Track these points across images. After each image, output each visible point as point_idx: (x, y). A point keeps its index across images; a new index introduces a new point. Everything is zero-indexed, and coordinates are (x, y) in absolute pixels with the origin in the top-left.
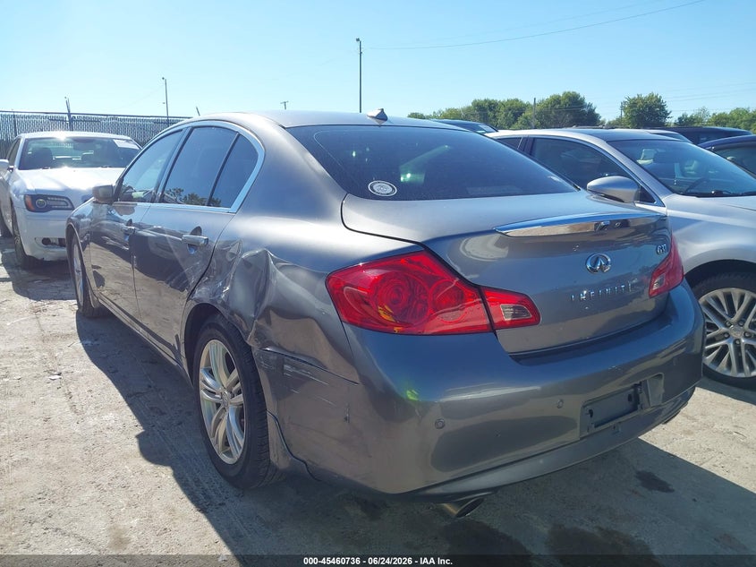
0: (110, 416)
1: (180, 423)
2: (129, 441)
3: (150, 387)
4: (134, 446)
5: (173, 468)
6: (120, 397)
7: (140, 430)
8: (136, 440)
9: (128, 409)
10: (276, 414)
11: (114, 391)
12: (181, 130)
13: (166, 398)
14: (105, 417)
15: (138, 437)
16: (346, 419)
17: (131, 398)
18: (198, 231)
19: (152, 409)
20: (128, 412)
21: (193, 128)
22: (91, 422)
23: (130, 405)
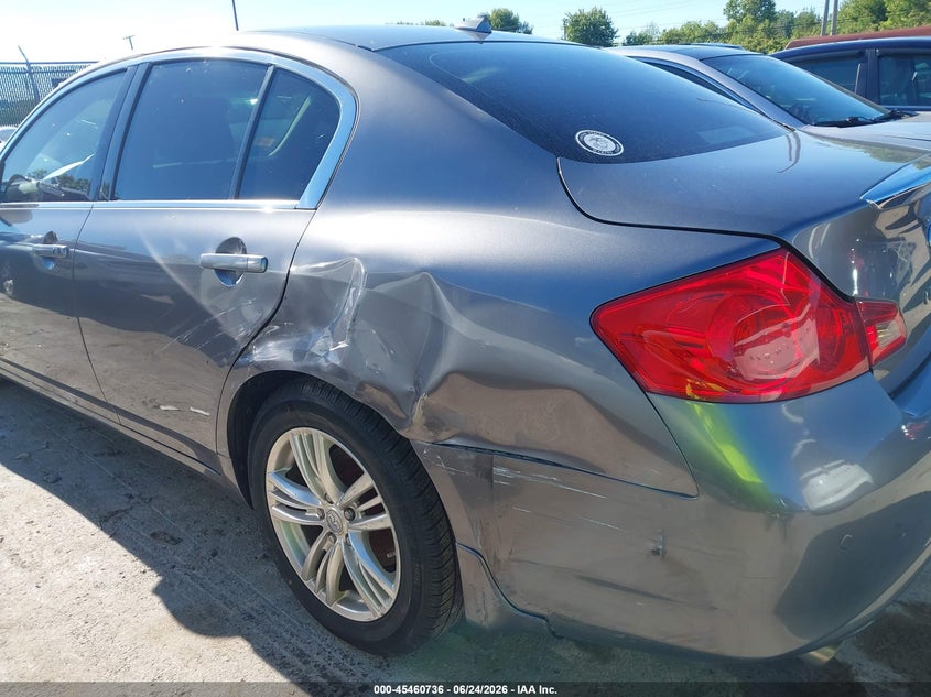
0: (87, 563)
1: (214, 554)
2: (145, 604)
3: (131, 497)
4: (158, 612)
5: (248, 638)
6: (90, 527)
7: (153, 579)
8: (156, 599)
9: (114, 543)
10: (479, 548)
11: (71, 514)
12: (124, 70)
13: (168, 512)
14: (81, 567)
15: (157, 591)
16: (656, 552)
17: (108, 521)
18: (233, 244)
19: (154, 535)
20: (115, 550)
21: (152, 66)
22: (61, 579)
23: (113, 536)
